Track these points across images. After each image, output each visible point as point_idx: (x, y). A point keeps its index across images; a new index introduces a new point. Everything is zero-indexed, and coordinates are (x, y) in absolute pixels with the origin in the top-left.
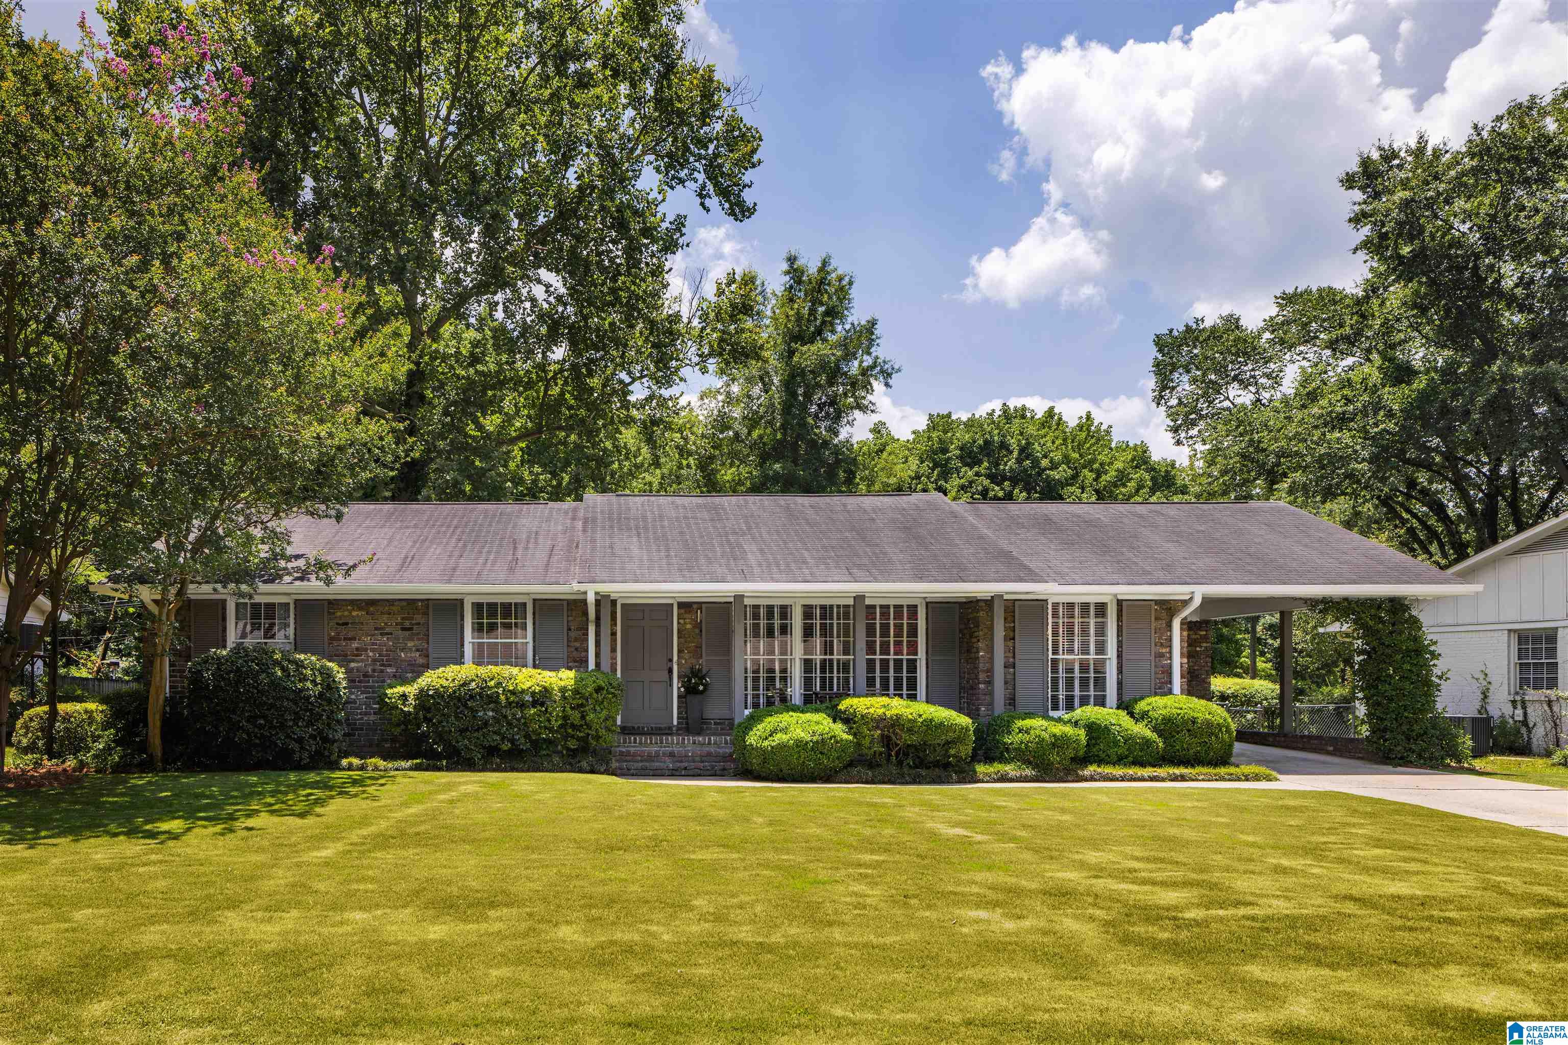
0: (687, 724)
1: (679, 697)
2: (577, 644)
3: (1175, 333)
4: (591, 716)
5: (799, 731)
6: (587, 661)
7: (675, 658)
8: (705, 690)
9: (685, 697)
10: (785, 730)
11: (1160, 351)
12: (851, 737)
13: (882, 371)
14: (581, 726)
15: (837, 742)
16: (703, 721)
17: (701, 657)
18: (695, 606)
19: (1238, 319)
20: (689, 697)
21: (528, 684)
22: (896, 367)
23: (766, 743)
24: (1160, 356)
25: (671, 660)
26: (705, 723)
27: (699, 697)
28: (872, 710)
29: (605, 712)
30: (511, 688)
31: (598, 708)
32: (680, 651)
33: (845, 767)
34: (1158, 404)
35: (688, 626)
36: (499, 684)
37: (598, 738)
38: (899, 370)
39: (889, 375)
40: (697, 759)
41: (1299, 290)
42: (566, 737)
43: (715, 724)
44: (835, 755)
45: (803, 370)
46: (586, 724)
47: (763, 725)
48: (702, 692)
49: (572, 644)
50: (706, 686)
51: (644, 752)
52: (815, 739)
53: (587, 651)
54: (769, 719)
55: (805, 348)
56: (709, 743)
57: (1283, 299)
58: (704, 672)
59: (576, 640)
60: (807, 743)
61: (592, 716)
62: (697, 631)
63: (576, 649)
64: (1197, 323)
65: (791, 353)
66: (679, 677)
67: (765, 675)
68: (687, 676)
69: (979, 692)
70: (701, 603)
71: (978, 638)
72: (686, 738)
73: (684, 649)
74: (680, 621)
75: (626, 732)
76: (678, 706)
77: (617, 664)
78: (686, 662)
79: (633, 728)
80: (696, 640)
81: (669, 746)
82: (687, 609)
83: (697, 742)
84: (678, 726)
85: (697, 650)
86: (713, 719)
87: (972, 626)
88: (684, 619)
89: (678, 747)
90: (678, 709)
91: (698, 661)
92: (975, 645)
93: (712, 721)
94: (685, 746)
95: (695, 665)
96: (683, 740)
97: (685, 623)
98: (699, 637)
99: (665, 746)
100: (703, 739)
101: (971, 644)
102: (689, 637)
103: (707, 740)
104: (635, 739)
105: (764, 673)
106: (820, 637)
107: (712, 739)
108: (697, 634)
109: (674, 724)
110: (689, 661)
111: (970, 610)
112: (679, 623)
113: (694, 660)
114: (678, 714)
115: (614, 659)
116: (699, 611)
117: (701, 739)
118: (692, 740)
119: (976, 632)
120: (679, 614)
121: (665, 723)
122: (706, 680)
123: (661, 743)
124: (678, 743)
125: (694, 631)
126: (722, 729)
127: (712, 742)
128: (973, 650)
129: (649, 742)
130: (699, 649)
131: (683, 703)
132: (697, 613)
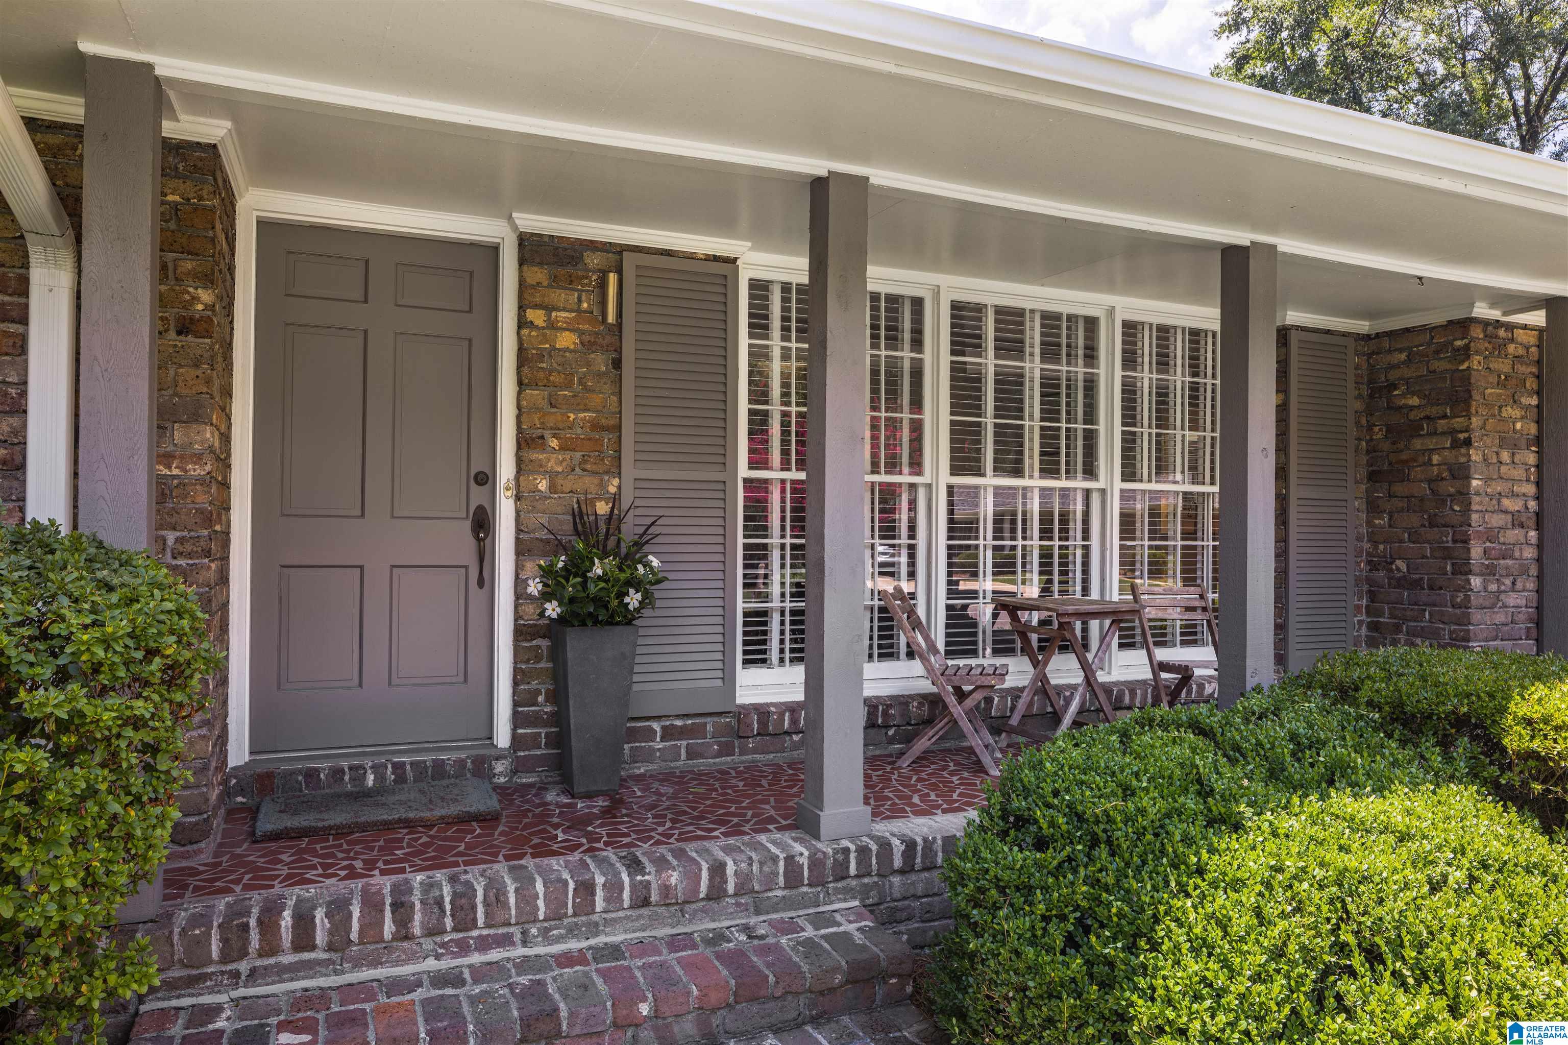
1: (521, 632)
6: (18, 466)
7: (506, 469)
8: (647, 601)
17: (617, 469)
18: (593, 260)
25: (485, 479)
26: (632, 735)
27: (616, 638)
32: (524, 442)
35: (567, 340)
40: (687, 1027)
43: (668, 733)
48: (634, 617)
50: (651, 589)
53: (19, 407)
56: (717, 893)
58: (629, 530)
62: (600, 361)
66: (522, 550)
67: (788, 541)
68: (561, 547)
69: (1467, 598)
70: (619, 250)
71: (1462, 436)
72: (600, 880)
73: (547, 434)
74: (531, 314)
75: (269, 822)
76: (516, 671)
77: (225, 485)
78: (552, 488)
79: (311, 775)
80: (596, 399)
81: (505, 941)
82: (562, 271)
83: (654, 898)
84: (515, 772)
85: (599, 441)
86: (658, 718)
87: (1415, 401)
88: (549, 309)
89: (559, 939)
90: (516, 683)
91: (603, 486)
92: (1436, 459)
93: (656, 726)
94: (594, 929)
95: (592, 503)
96: (586, 889)
97: (552, 325)
98: (607, 388)
99: (484, 945)
100: (685, 875)
101: (1404, 456)
102: (568, 385)
103: (705, 875)
104: (304, 923)
105: (783, 536)
106: (996, 417)
107: (730, 869)
108: (600, 375)
109: (500, 767)
110: (567, 484)
111: (1403, 356)
112: (522, 323)
113: (589, 483)
114: (516, 704)
115: (198, 458)
116: (612, 278)
117: (674, 878)
118: (633, 886)
119: (1445, 417)
120: (523, 287)
121: (461, 763)
122: (647, 565)
123: (465, 922)
124: (556, 915)
125: (588, 364)
126: (691, 755)
127: (731, 888)
128: (1418, 472)
129: (389, 928)
130: (607, 438)
131: (538, 659)
132: (603, 285)
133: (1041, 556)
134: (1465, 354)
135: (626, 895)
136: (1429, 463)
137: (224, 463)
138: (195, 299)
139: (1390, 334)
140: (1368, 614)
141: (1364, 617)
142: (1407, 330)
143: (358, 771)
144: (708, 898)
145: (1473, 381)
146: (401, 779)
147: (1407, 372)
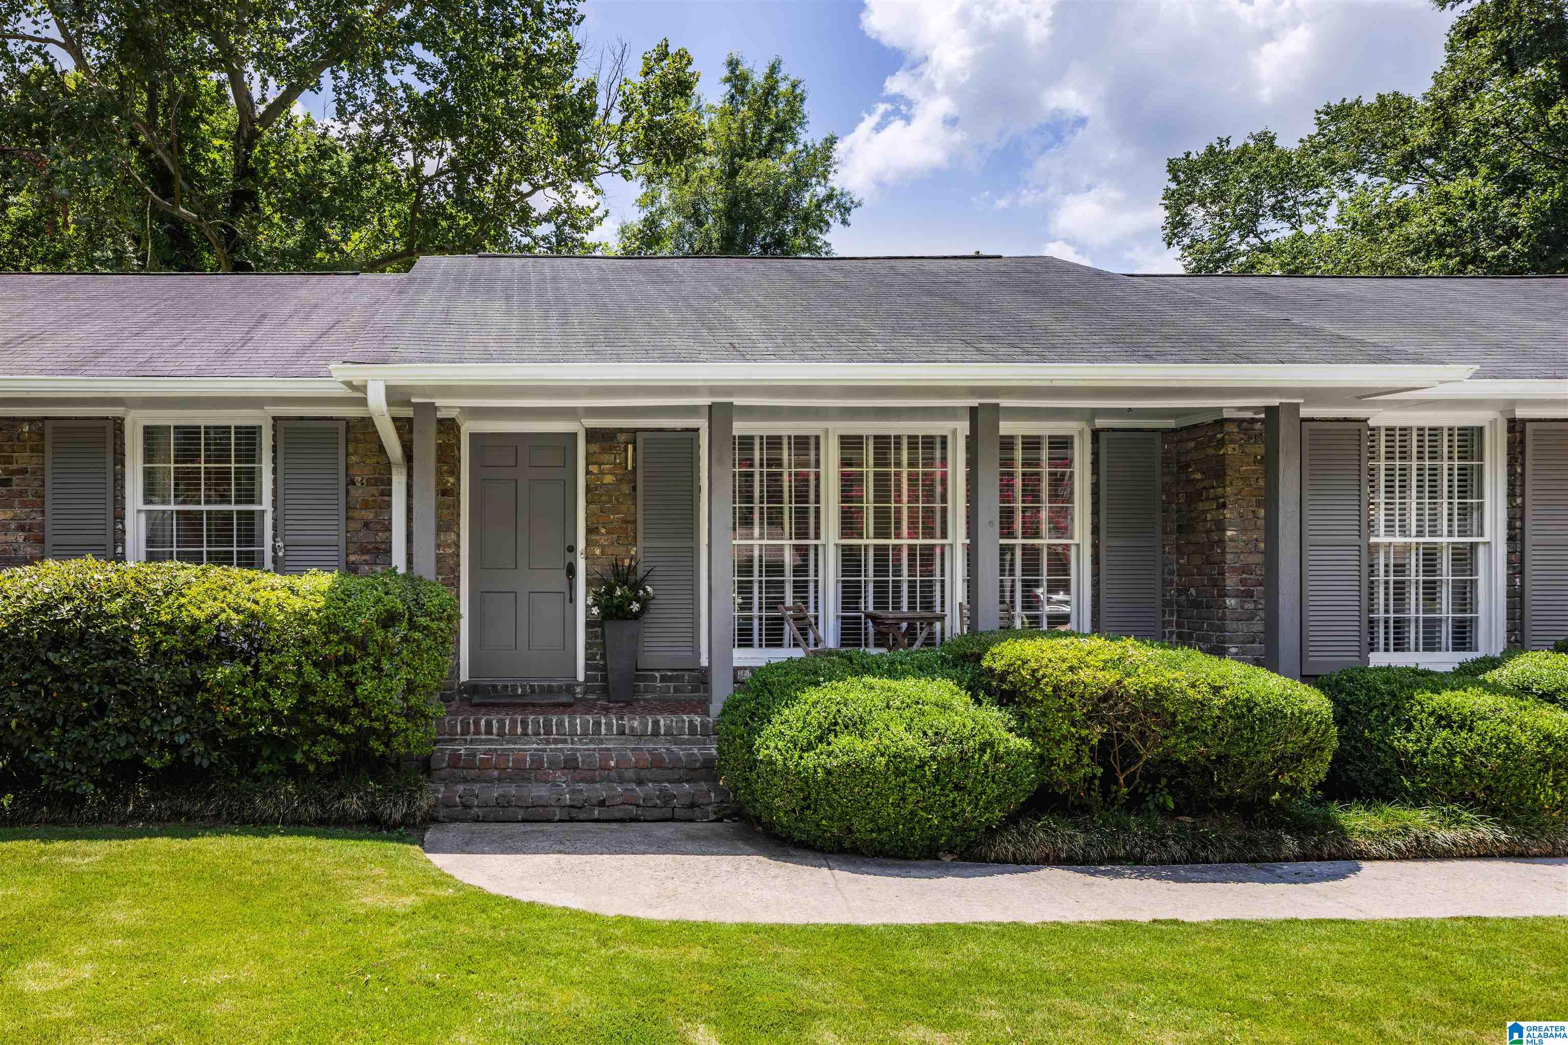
0: (605, 679)
1: (589, 624)
2: (369, 515)
3: (1194, 156)
4: (367, 686)
5: (898, 729)
6: (388, 551)
7: (581, 545)
8: (644, 609)
9: (600, 624)
10: (858, 726)
11: (1175, 178)
12: (1025, 744)
13: (838, 206)
14: (346, 708)
15: (997, 758)
16: (640, 674)
17: (634, 542)
18: (622, 438)
19: (1273, 138)
20: (611, 627)
21: (210, 607)
22: (856, 200)
23: (810, 760)
24: (1173, 186)
25: (572, 549)
26: (645, 679)
27: (629, 627)
28: (1084, 675)
29: (403, 674)
30: (164, 618)
31: (386, 665)
32: (590, 531)
33: (1012, 819)
34: (1169, 244)
35: (609, 479)
36: (136, 606)
37: (387, 736)
38: (859, 204)
39: (848, 210)
40: (630, 774)
41: (1348, 102)
42: (312, 734)
43: (663, 679)
44: (993, 790)
45: (749, 192)
46: (356, 703)
47: (798, 709)
48: (636, 616)
49: (356, 514)
50: (645, 603)
51: (505, 754)
52: (942, 752)
53: (388, 529)
54: (812, 694)
55: (751, 164)
56: (656, 733)
57: (1327, 114)
58: (641, 573)
59: (366, 505)
60: (923, 764)
61: (369, 685)
62: (626, 488)
63: (366, 525)
64: (1220, 144)
65: (733, 172)
66: (589, 583)
67: (764, 579)
68: (606, 582)
69: (1224, 614)
70: (635, 431)
71: (1221, 500)
72: (603, 721)
73: (600, 526)
74: (591, 468)
75: (476, 699)
76: (587, 643)
77: (458, 556)
78: (603, 553)
79: (494, 687)
80: (624, 508)
81: (565, 741)
82: (606, 445)
83: (627, 731)
84: (585, 693)
85: (626, 528)
86: (658, 670)
87: (1198, 476)
88: (600, 464)
89: (586, 744)
90: (586, 649)
91: (628, 551)
92: (1209, 517)
93: (657, 674)
94: (601, 742)
95: (623, 561)
96: (597, 724)
97: (602, 472)
98: (630, 502)
99: (556, 742)
100: (641, 723)
101: (1194, 515)
102: (610, 501)
103: (650, 724)
104: (489, 724)
105: (761, 576)
106: (875, 502)
107: (662, 723)
108: (625, 495)
109: (578, 690)
110: (609, 551)
111: (1193, 444)
112: (588, 472)
113: (621, 550)
114: (587, 659)
115: (449, 546)
116: (630, 447)
117: (636, 724)
118: (618, 724)
119: (1213, 487)
120: (588, 455)
121: (561, 687)
122: (645, 590)
123: (548, 732)
124: (585, 734)
125: (620, 490)
126: (676, 690)
127: (662, 732)
128: (1200, 527)
129: (519, 730)
130: (630, 526)
131: (597, 637)
132: (626, 450)
133: (909, 587)
134: (1222, 443)
135: (615, 728)
136: (1205, 520)
137: (458, 546)
138: (448, 481)
139: (1187, 428)
140: (1177, 627)
141: (1174, 629)
142: (1195, 426)
143: (514, 688)
144: (652, 735)
145: (1227, 462)
146: (533, 691)
147: (1194, 456)
